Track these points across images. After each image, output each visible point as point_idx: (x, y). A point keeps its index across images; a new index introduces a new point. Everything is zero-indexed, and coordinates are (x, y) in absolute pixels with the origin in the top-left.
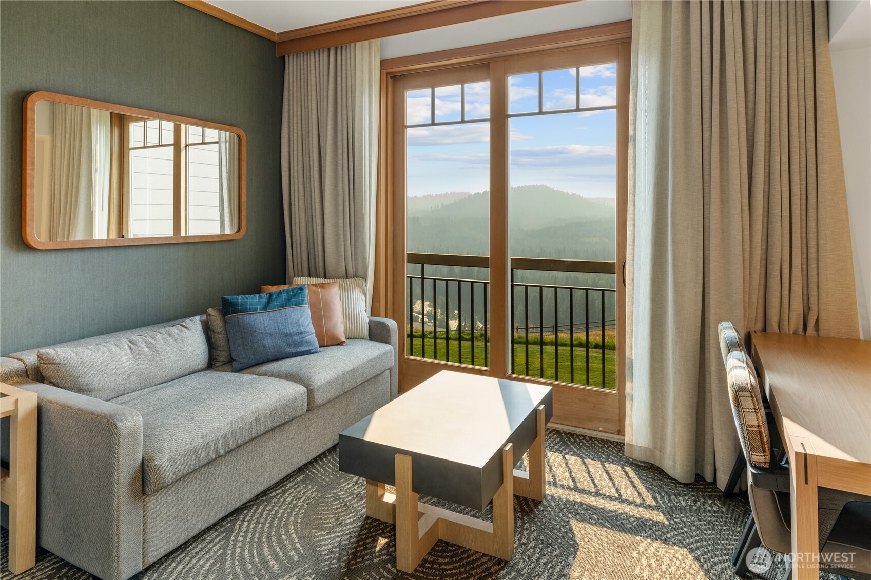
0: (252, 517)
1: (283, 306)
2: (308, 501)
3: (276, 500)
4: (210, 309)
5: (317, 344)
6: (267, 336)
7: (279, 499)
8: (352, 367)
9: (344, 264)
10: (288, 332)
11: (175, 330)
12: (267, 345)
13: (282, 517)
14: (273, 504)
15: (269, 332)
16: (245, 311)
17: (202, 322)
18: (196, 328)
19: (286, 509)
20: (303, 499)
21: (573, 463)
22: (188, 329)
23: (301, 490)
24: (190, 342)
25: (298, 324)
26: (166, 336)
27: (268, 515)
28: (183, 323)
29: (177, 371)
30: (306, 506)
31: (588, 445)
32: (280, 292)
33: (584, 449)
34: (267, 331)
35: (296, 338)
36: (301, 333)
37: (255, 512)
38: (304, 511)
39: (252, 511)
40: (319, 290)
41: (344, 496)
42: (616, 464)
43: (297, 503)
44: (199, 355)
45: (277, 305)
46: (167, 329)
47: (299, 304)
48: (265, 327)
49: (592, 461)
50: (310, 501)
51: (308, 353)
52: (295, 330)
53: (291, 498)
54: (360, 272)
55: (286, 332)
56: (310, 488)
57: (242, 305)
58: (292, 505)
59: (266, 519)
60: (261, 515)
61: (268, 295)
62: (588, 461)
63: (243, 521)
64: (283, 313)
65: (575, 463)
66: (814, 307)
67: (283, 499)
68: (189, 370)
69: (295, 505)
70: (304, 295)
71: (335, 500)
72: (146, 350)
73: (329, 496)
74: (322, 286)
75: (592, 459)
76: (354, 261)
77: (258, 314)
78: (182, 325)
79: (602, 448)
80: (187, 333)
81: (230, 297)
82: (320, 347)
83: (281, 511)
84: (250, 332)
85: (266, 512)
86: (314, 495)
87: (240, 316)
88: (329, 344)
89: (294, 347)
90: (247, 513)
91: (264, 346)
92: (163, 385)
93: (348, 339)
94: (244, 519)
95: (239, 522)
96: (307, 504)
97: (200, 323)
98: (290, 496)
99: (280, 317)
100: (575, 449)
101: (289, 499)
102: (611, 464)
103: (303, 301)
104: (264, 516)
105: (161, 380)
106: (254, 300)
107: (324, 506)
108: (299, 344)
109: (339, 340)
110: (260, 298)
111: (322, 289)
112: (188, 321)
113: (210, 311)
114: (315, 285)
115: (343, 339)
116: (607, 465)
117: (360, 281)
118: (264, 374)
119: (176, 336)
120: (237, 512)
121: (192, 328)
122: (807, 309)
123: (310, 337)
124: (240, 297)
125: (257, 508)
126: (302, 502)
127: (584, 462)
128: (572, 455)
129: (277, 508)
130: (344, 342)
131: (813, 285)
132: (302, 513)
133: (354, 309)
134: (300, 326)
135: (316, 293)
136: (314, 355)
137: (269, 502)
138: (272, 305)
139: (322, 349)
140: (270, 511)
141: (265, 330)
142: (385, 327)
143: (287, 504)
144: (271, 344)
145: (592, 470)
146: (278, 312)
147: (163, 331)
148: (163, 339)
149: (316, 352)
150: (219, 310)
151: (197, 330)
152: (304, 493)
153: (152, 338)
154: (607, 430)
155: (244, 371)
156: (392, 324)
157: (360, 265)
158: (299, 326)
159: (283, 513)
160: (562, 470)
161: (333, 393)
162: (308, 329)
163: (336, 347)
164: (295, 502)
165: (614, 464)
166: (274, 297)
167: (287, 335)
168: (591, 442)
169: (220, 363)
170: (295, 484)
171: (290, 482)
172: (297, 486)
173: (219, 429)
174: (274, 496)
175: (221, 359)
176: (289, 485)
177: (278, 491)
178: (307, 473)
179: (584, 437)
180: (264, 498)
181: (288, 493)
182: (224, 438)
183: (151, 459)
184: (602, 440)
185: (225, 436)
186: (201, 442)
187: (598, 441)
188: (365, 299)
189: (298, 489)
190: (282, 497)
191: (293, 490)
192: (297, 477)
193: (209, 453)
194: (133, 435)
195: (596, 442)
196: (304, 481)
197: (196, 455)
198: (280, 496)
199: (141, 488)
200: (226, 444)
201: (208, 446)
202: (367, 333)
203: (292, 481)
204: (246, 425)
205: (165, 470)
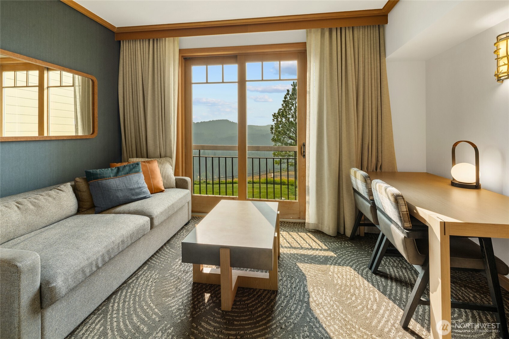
0: (119, 299)
1: (127, 173)
2: (155, 281)
3: (133, 285)
4: (77, 178)
5: (149, 193)
6: (118, 191)
7: (136, 283)
8: (172, 203)
9: (159, 151)
10: (132, 187)
11: (53, 193)
12: (119, 196)
13: (140, 294)
14: (132, 287)
15: (120, 189)
16: (97, 178)
17: (71, 185)
18: (68, 190)
19: (142, 289)
20: (151, 280)
21: (285, 235)
22: (63, 191)
23: (148, 275)
24: (65, 199)
25: (137, 183)
26: (46, 197)
27: (131, 295)
28: (58, 188)
29: (56, 218)
30: (154, 284)
31: (288, 226)
32: (125, 166)
33: (287, 228)
34: (119, 189)
35: (137, 191)
36: (140, 188)
37: (121, 295)
38: (154, 288)
39: (119, 295)
40: (147, 164)
41: (176, 274)
42: (303, 232)
43: (148, 283)
44: (72, 206)
45: (124, 173)
46: (47, 192)
47: (137, 172)
48: (117, 186)
49: (293, 233)
50: (156, 280)
51: (145, 198)
52: (136, 186)
53: (143, 281)
54: (168, 154)
55: (130, 188)
56: (153, 272)
57: (100, 174)
58: (145, 286)
59: (130, 298)
60: (126, 296)
61: (117, 168)
62: (291, 233)
63: (114, 303)
64: (128, 178)
65: (286, 235)
66: (380, 160)
67: (138, 283)
68: (65, 216)
69: (148, 285)
70: (140, 167)
71: (171, 277)
72: (32, 207)
73: (167, 275)
74: (148, 162)
75: (292, 232)
76: (164, 149)
77: (112, 179)
78: (58, 189)
79: (294, 226)
80: (63, 194)
81: (91, 171)
82: (151, 194)
83: (138, 291)
84: (107, 190)
85: (129, 294)
86: (157, 277)
88: (155, 192)
89: (136, 196)
90: (115, 297)
91: (117, 197)
92: (46, 228)
93: (166, 188)
94: (114, 301)
95: (111, 305)
96: (155, 283)
97: (71, 187)
98: (142, 280)
99: (126, 180)
100: (283, 228)
101: (142, 282)
102: (301, 233)
103: (139, 170)
104: (128, 297)
105: (44, 225)
106: (108, 172)
107: (165, 282)
108: (139, 194)
109: (161, 189)
110: (112, 170)
111: (149, 164)
112: (62, 186)
113: (78, 179)
114: (144, 162)
115: (163, 189)
116: (299, 234)
117: (169, 159)
118: (119, 213)
119: (54, 196)
120: (109, 298)
121: (65, 190)
122: (377, 161)
123: (145, 189)
124: (98, 170)
125: (122, 293)
126: (151, 282)
127: (289, 234)
128: (283, 231)
129: (135, 289)
130: (164, 190)
131: (380, 152)
132: (153, 289)
133: (167, 173)
134: (139, 184)
135: (146, 166)
136: (149, 199)
137: (129, 287)
138: (120, 173)
139: (152, 195)
140: (131, 292)
141: (117, 187)
142: (185, 182)
143: (141, 286)
144: (122, 195)
145: (295, 237)
146: (124, 177)
147: (43, 194)
148: (44, 199)
149: (149, 197)
150: (84, 179)
151: (69, 192)
152: (151, 276)
153: (35, 199)
154: (294, 218)
155: (104, 212)
156: (188, 179)
157: (168, 151)
158: (138, 184)
159: (141, 292)
160: (282, 239)
161: (163, 218)
162: (144, 185)
163: (160, 193)
164: (146, 283)
165: (302, 232)
166: (121, 169)
167: (131, 189)
168: (288, 224)
169: (85, 209)
170: (144, 272)
171: (140, 271)
172: (144, 273)
173: (99, 252)
174: (131, 282)
175: (86, 207)
176: (139, 273)
177: (133, 279)
178: (149, 264)
179: (284, 222)
180: (125, 285)
181: (140, 278)
182: (102, 257)
183: (48, 283)
184: (292, 222)
185: (103, 256)
186: (86, 262)
187: (291, 223)
188: (172, 168)
189: (146, 275)
190: (136, 282)
191: (143, 276)
192: (143, 268)
193: (92, 268)
194: (32, 270)
195: (290, 224)
196: (148, 269)
197: (83, 272)
198: (135, 281)
199: (39, 305)
200: (103, 260)
201: (91, 264)
202: (175, 184)
203: (141, 270)
204: (116, 245)
205: (60, 288)
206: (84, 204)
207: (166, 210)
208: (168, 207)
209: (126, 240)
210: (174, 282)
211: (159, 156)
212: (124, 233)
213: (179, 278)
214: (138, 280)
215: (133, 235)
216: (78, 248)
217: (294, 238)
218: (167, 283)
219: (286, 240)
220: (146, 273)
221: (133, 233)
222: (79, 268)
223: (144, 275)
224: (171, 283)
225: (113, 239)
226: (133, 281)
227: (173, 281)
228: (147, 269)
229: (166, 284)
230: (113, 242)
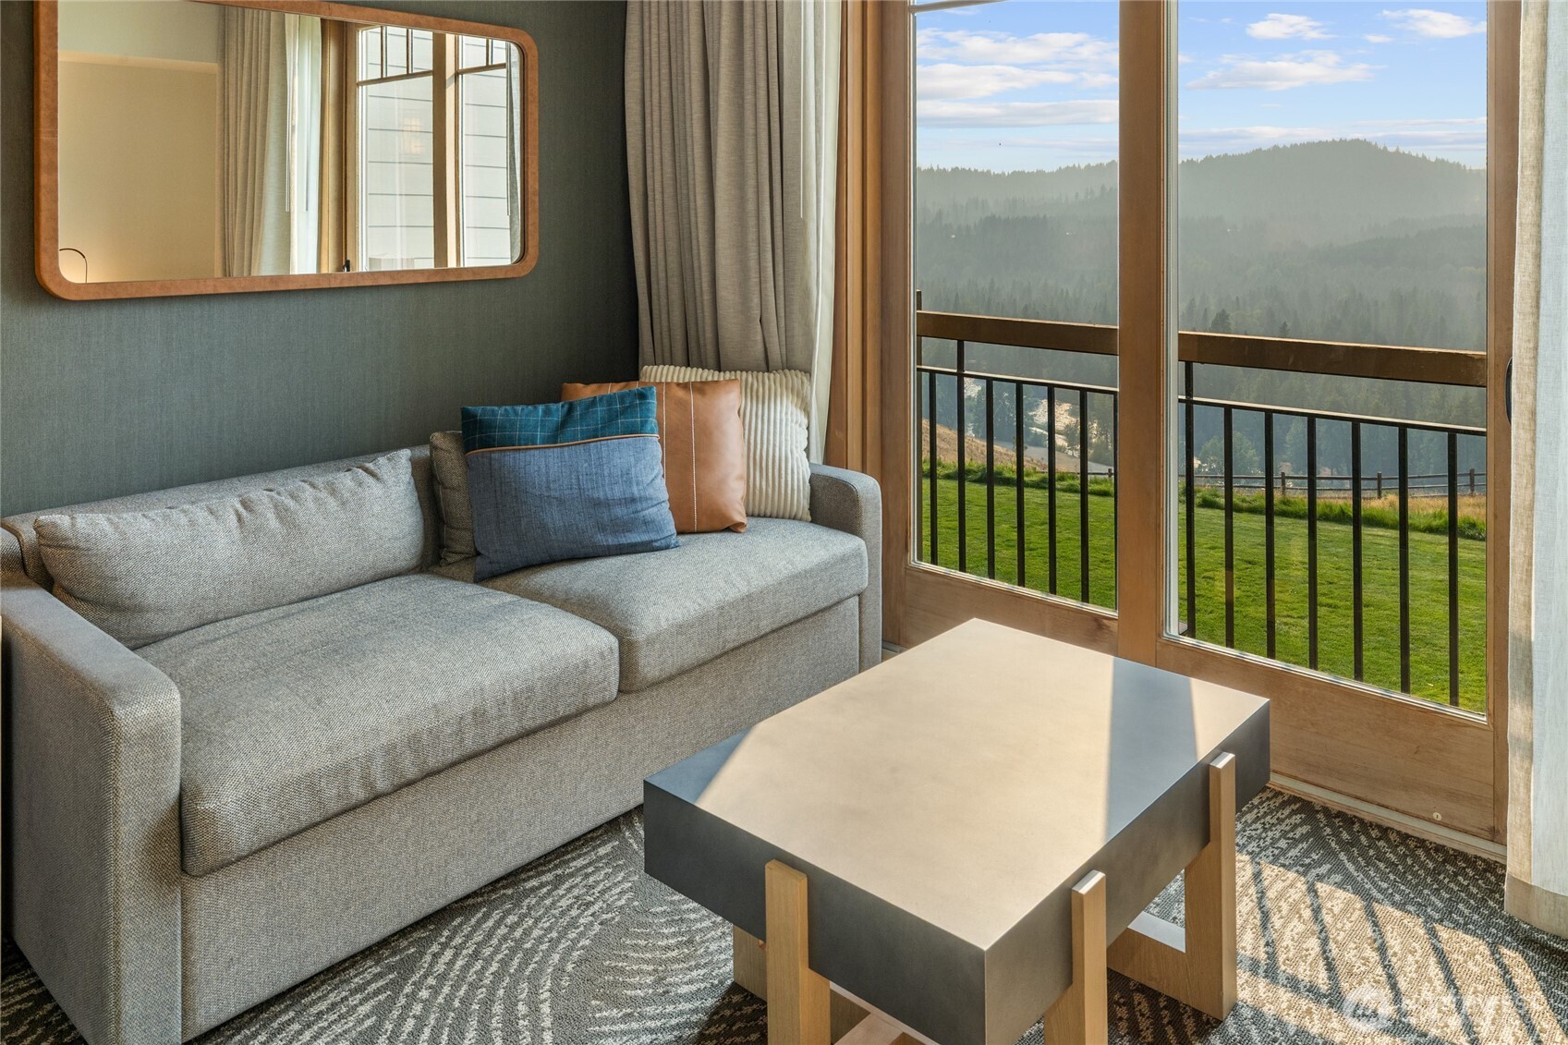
0: (468, 937)
1: (595, 434)
2: (605, 916)
3: (533, 902)
4: (436, 434)
5: (672, 529)
6: (550, 504)
7: (543, 898)
8: (745, 590)
9: (759, 338)
10: (601, 495)
11: (345, 480)
12: (551, 526)
13: (534, 950)
14: (524, 910)
15: (557, 495)
16: (509, 442)
17: (415, 463)
18: (396, 477)
19: (550, 929)
20: (596, 907)
21: (1336, 910)
22: (378, 479)
23: (597, 883)
24: (377, 509)
25: (627, 477)
26: (323, 494)
27: (505, 938)
28: (370, 466)
29: (341, 573)
30: (597, 928)
31: (1393, 858)
32: (593, 402)
33: (1377, 869)
34: (553, 493)
35: (619, 511)
36: (633, 500)
37: (479, 923)
38: (587, 942)
39: (473, 921)
40: (692, 398)
41: (692, 916)
42: (1473, 934)
43: (578, 916)
44: (397, 539)
45: (582, 431)
46: (330, 477)
47: (635, 430)
48: (548, 482)
49: (1398, 913)
50: (610, 915)
51: (647, 547)
52: (617, 492)
53: (569, 902)
54: (799, 358)
55: (596, 496)
56: (620, 878)
57: (503, 428)
58: (564, 921)
59: (497, 950)
60: (490, 935)
61: (566, 406)
62: (1385, 910)
63: (444, 946)
64: (593, 451)
65: (1344, 911)
67: (551, 900)
68: (371, 573)
69: (573, 924)
70: (648, 410)
71: (669, 923)
72: (273, 523)
73: (659, 909)
74: (700, 388)
75: (1401, 906)
76: (783, 330)
77: (537, 452)
78: (366, 470)
79: (1435, 873)
80: (374, 488)
81: (479, 410)
82: (680, 533)
83: (536, 933)
84: (513, 493)
85: (502, 931)
86: (623, 902)
87: (495, 454)
88: (704, 527)
89: (615, 533)
90: (461, 925)
91: (543, 527)
92: (306, 604)
93: (753, 516)
94: (450, 938)
95: (435, 948)
96: (601, 924)
97: (409, 465)
98: (569, 896)
99: (586, 461)
100: (1351, 867)
101: (564, 903)
102: (1460, 933)
103: (644, 423)
104: (495, 941)
105: (303, 593)
106: (536, 417)
107: (638, 936)
108: (627, 526)
109: (724, 517)
110: (547, 413)
111: (699, 396)
112: (382, 460)
113: (437, 438)
114: (685, 386)
115: (739, 517)
116: (1444, 933)
117: (796, 378)
118: (537, 596)
119: (346, 495)
120: (437, 919)
121: (385, 477)
123: (655, 509)
124: (500, 411)
125: (486, 917)
126: (592, 915)
127: (1371, 914)
128: (1339, 885)
129: (531, 922)
130: (741, 525)
132: (582, 948)
133: (774, 445)
134: (631, 483)
135: (683, 405)
136: (663, 553)
137: (517, 905)
138: (570, 429)
139: (682, 539)
140: (512, 928)
141: (548, 488)
142: (846, 491)
143: (554, 916)
144: (559, 524)
145: (1394, 944)
146: (581, 447)
147: (319, 481)
148: (316, 499)
149: (667, 547)
150: (456, 438)
151: (397, 483)
152: (602, 892)
153: (293, 497)
154: (1455, 823)
155: (499, 582)
156: (867, 486)
157: (799, 341)
158: (629, 482)
159: (540, 940)
160: (1301, 928)
161: (691, 652)
162: (650, 492)
163: (718, 536)
164: (574, 912)
165: (1467, 931)
166: (577, 413)
167: (597, 504)
168: (1402, 850)
169: (457, 557)
170: (590, 864)
171: (580, 856)
172: (590, 870)
173: (376, 731)
174: (534, 890)
175: (458, 548)
176: (575, 863)
177: (544, 878)
178: (624, 837)
179: (1385, 831)
180: (510, 892)
181: (567, 885)
182: (387, 753)
183: (197, 794)
184: (1439, 848)
185: (390, 749)
186: (327, 760)
187: (1427, 851)
188: (806, 421)
189: (591, 879)
190: (549, 893)
191: (579, 879)
192: (599, 846)
193: (346, 787)
194: (153, 737)
195: (1420, 852)
196: (611, 857)
197: (314, 790)
198: (545, 890)
199: (176, 859)
200: (393, 766)
201: (344, 770)
202: (805, 503)
203: (585, 854)
204: (447, 723)
205: (229, 824)
206: (453, 537)
207: (704, 619)
208: (722, 608)
209: (494, 712)
210: (668, 948)
211: (763, 363)
212: (487, 683)
213: (690, 941)
214: (556, 888)
215: (529, 697)
216: (319, 701)
217: (1382, 949)
218: (643, 943)
219: (1325, 942)
220: (598, 869)
221: (531, 689)
222: (297, 772)
223: (587, 876)
224: (655, 948)
225: (440, 695)
226: (542, 885)
227: (663, 943)
228: (607, 854)
229: (635, 948)
230: (435, 706)
